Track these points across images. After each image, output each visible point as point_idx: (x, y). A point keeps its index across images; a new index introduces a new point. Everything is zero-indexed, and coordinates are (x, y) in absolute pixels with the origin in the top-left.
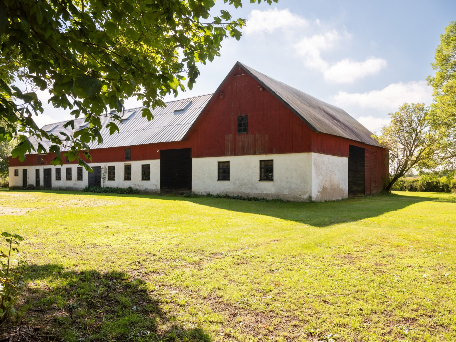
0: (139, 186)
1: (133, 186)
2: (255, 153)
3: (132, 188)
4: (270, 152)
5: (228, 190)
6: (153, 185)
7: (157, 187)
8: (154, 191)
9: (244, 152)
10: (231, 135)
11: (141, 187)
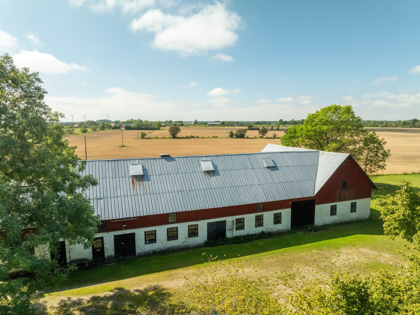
0: (272, 229)
1: (265, 230)
2: (349, 200)
3: (264, 232)
4: (356, 198)
5: (336, 220)
6: (285, 226)
7: (288, 227)
8: (285, 230)
9: (344, 199)
10: (339, 191)
11: (273, 230)
